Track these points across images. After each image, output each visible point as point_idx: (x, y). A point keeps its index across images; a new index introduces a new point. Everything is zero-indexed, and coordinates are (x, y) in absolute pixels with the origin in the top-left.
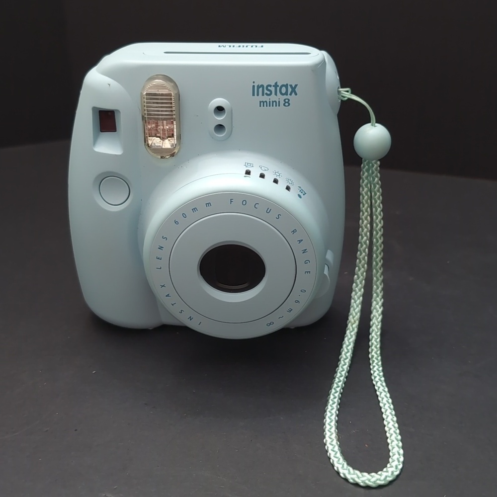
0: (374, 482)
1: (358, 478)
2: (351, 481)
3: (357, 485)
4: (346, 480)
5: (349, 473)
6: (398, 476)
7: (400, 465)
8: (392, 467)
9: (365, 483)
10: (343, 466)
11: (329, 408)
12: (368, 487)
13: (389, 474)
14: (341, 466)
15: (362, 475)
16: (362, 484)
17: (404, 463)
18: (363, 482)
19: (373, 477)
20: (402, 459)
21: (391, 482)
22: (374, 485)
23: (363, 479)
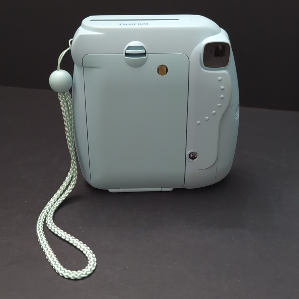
0: (79, 276)
1: (70, 274)
2: (66, 277)
3: (69, 279)
4: (63, 277)
5: (65, 272)
6: (94, 271)
7: (95, 263)
8: (90, 265)
9: (74, 277)
10: (61, 269)
11: (40, 238)
12: (76, 280)
13: (89, 270)
14: (59, 269)
15: (72, 272)
16: (72, 278)
17: (97, 262)
18: (73, 277)
19: (79, 273)
20: (95, 260)
21: (90, 275)
22: (79, 278)
23: (73, 275)
